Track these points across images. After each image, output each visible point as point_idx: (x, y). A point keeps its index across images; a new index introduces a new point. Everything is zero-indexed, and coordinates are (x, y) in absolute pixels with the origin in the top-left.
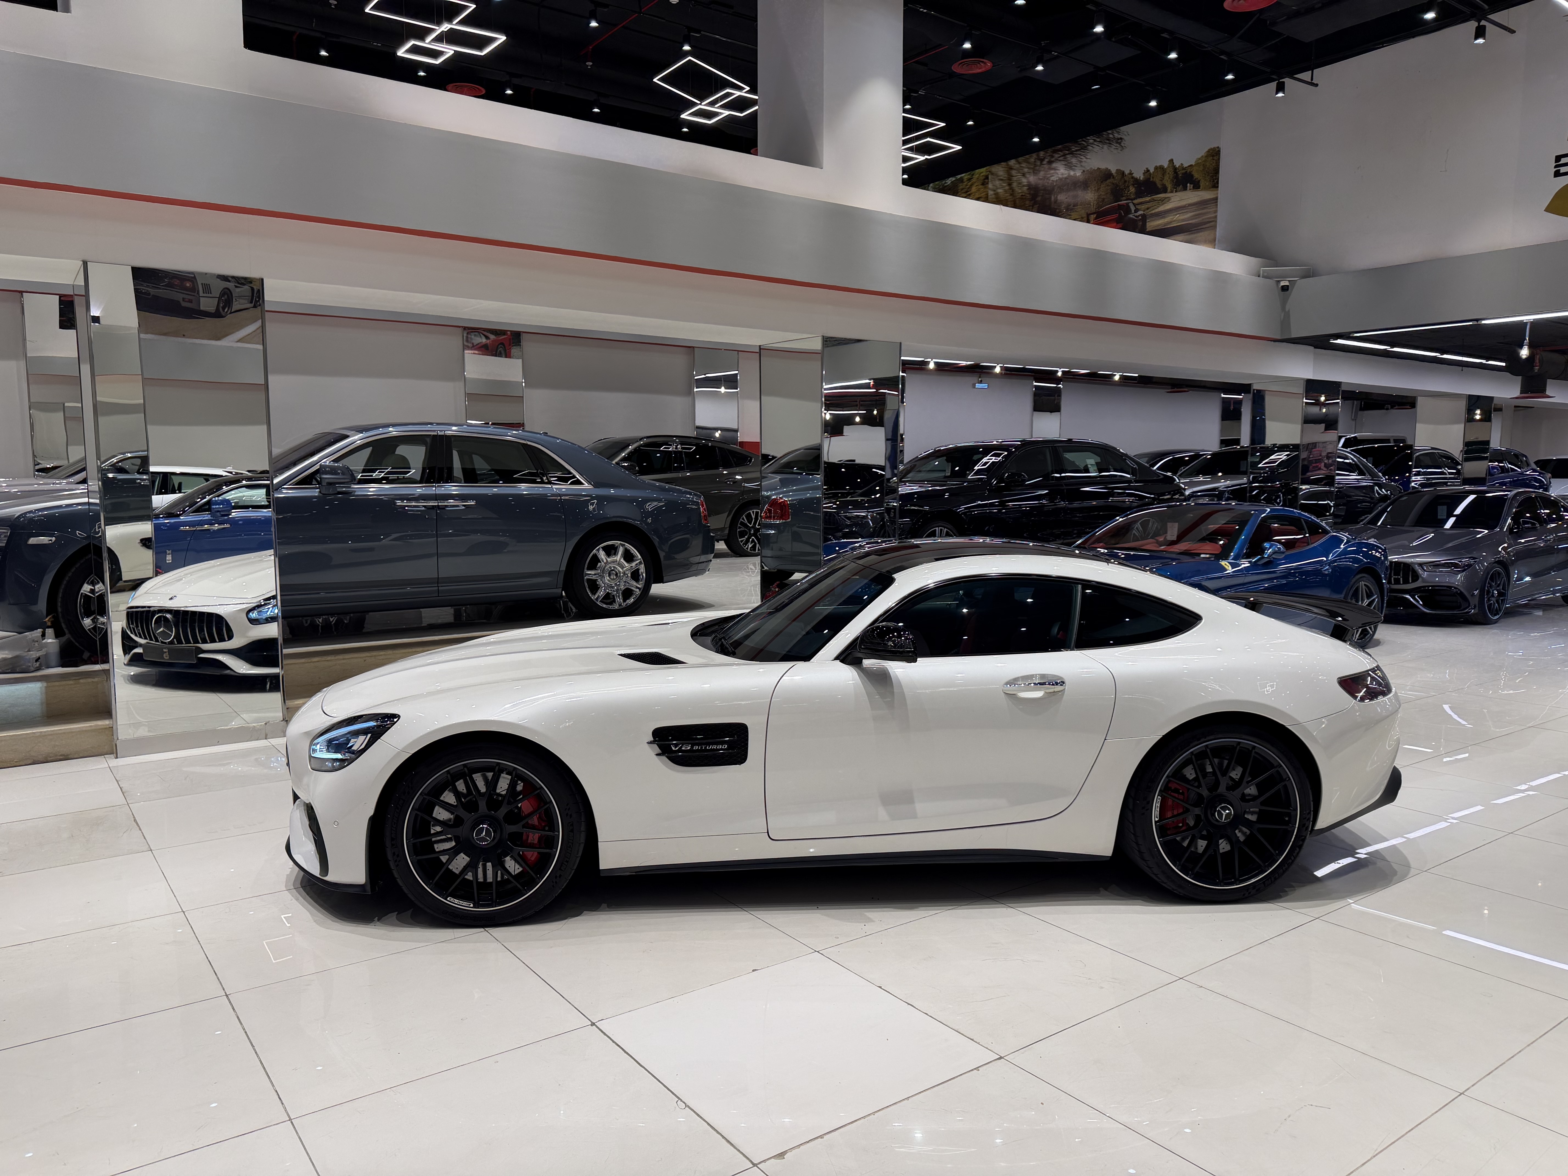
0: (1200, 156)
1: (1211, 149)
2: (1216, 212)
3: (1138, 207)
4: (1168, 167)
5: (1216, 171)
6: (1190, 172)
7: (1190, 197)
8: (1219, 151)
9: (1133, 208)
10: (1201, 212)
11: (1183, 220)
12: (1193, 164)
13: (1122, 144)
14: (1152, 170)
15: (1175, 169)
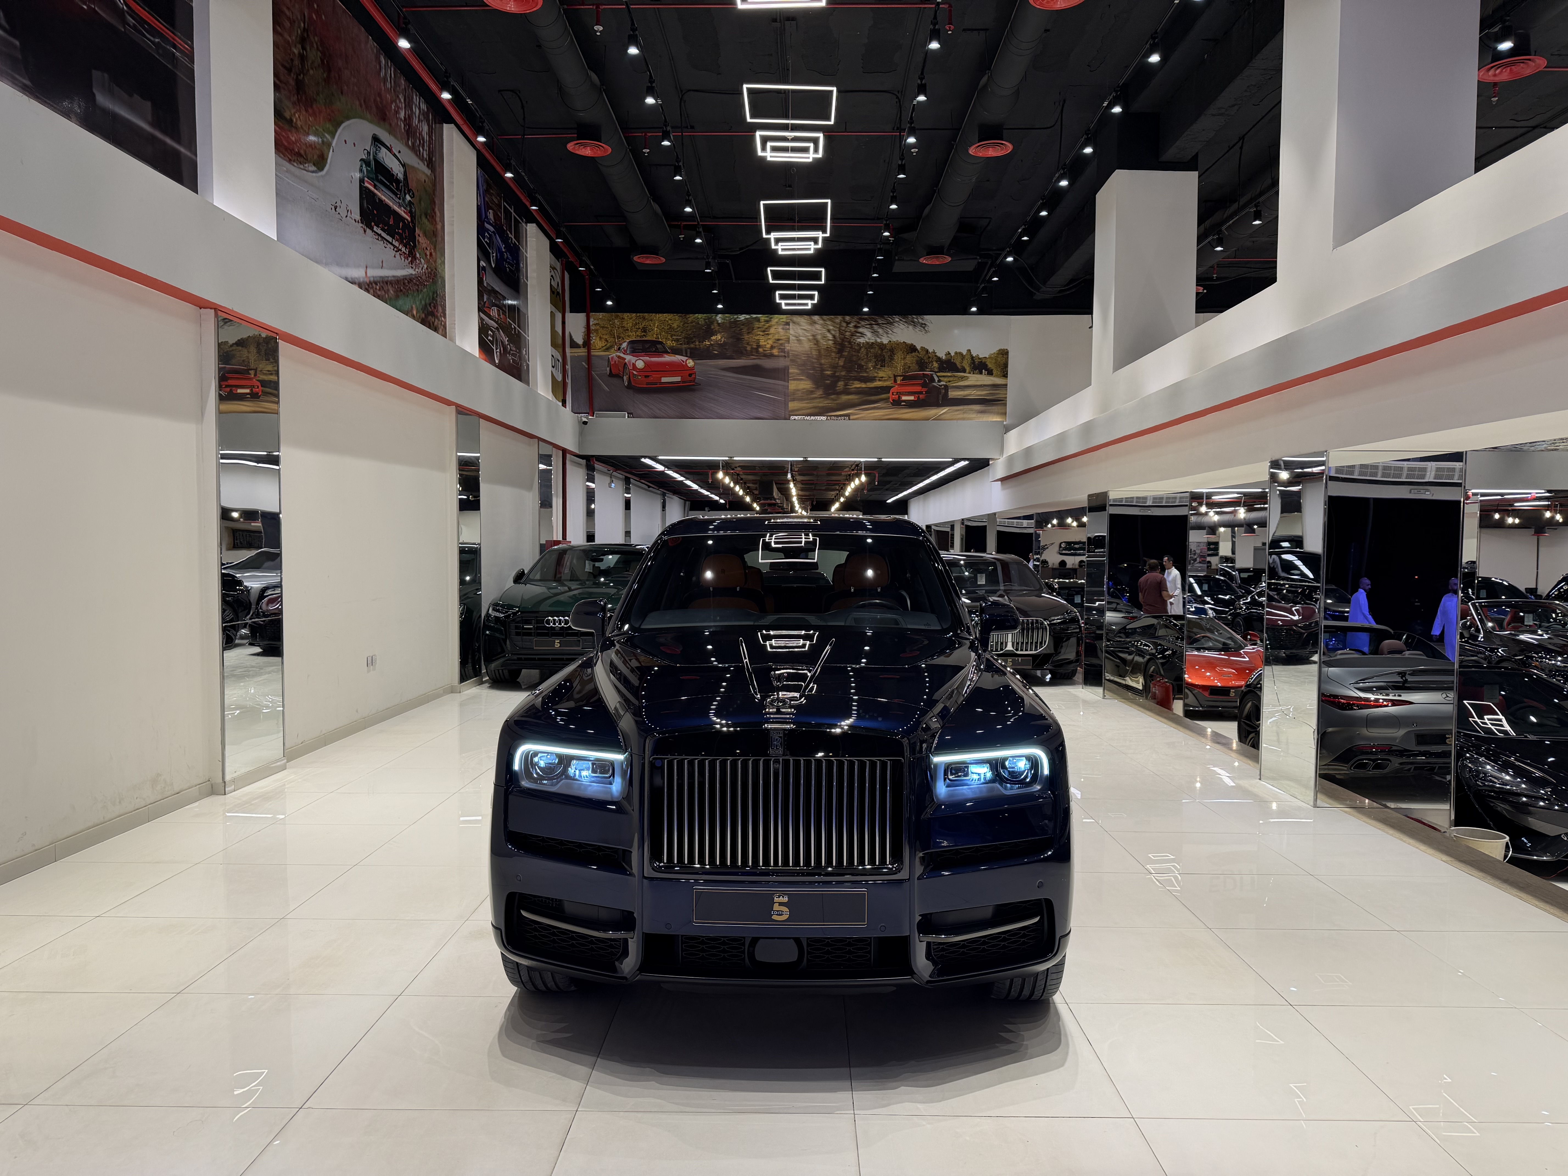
0: (992, 353)
1: (1001, 350)
2: (1006, 394)
3: (940, 378)
4: (967, 354)
5: (1006, 365)
6: (985, 363)
7: (984, 379)
8: (1008, 352)
9: (936, 379)
10: (994, 392)
11: (981, 395)
12: (987, 357)
13: (926, 328)
14: (953, 354)
15: (972, 357)
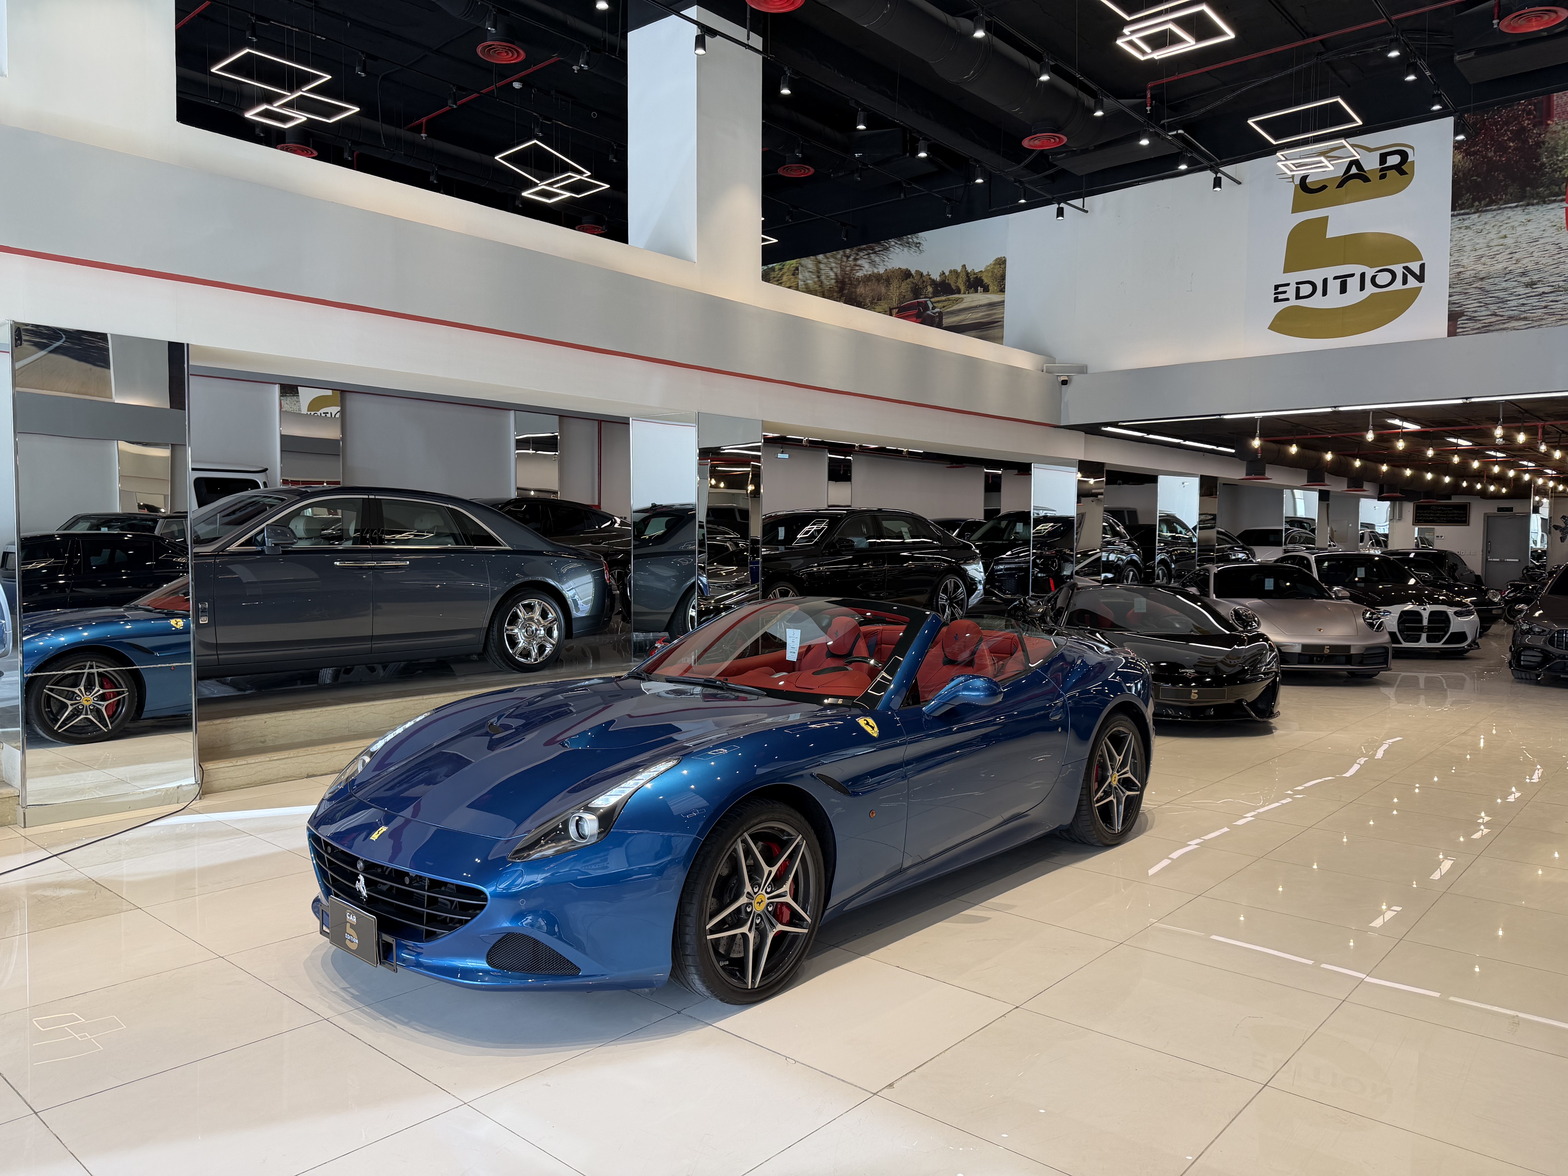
0: (988, 264)
1: (998, 258)
2: (1003, 313)
3: (935, 305)
4: (962, 271)
5: (1003, 278)
6: (981, 277)
7: (980, 298)
8: (1005, 261)
9: (931, 306)
10: (990, 312)
11: (976, 319)
12: (983, 270)
13: (920, 248)
14: (947, 273)
15: (967, 274)
